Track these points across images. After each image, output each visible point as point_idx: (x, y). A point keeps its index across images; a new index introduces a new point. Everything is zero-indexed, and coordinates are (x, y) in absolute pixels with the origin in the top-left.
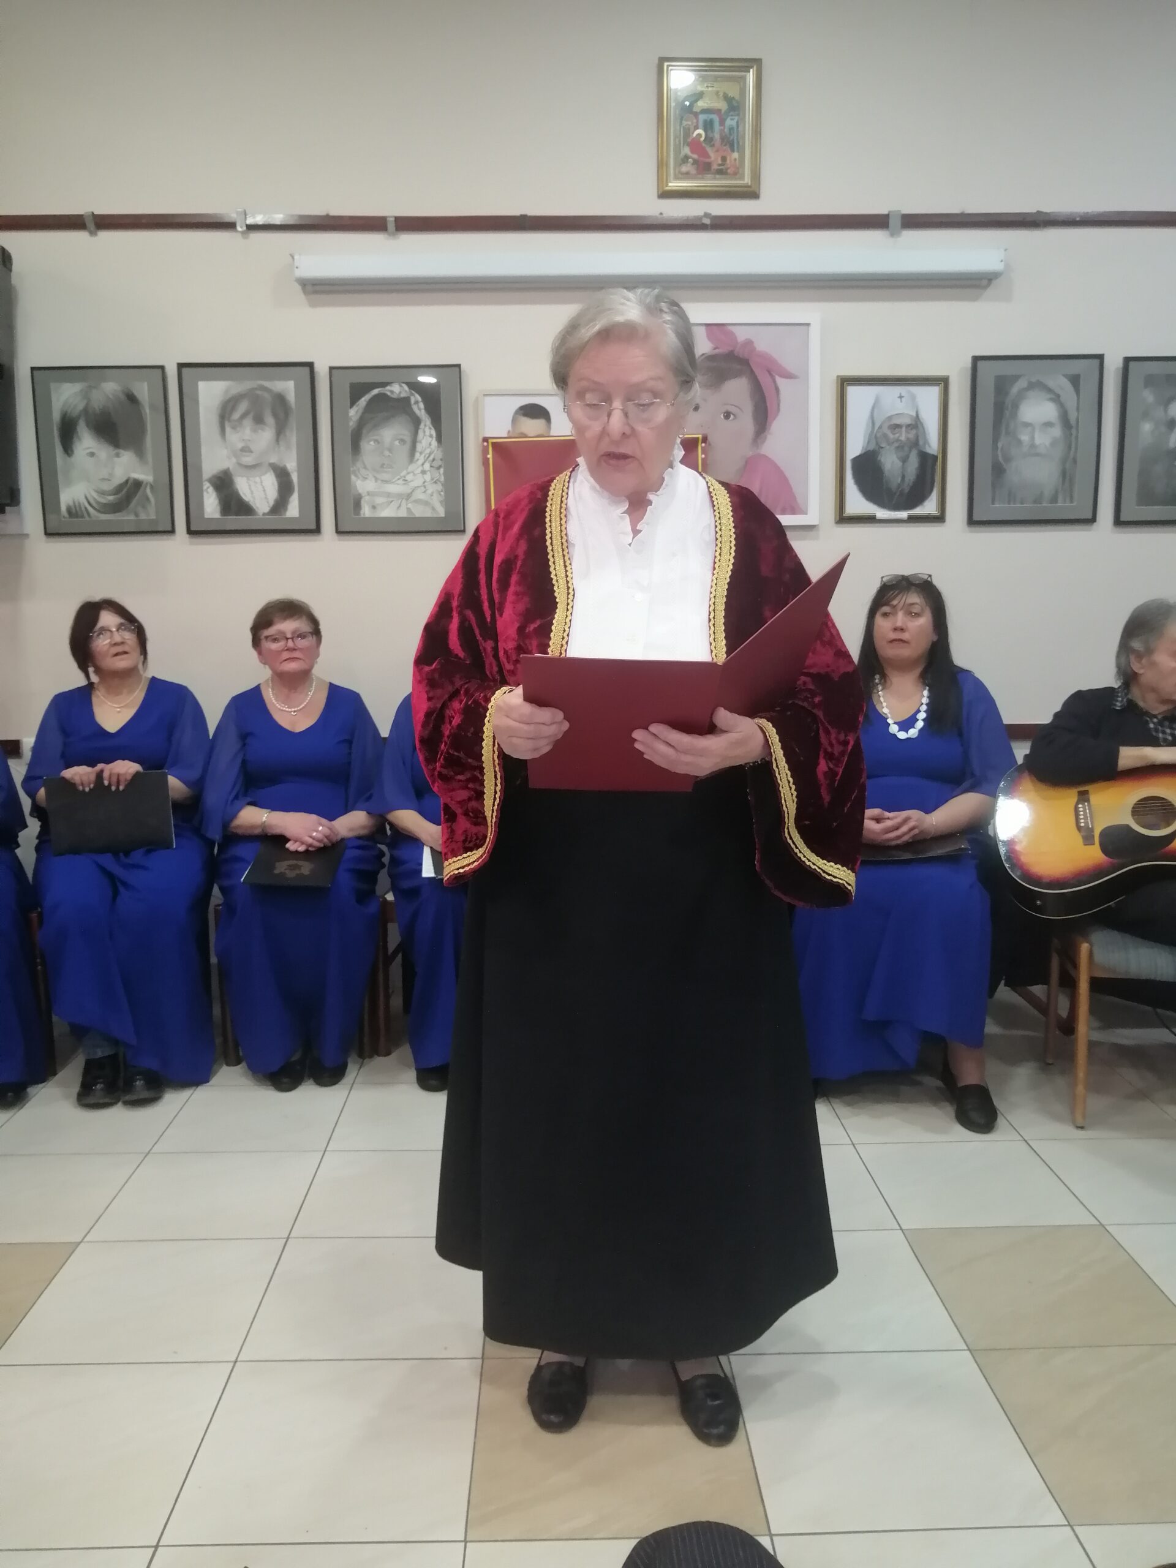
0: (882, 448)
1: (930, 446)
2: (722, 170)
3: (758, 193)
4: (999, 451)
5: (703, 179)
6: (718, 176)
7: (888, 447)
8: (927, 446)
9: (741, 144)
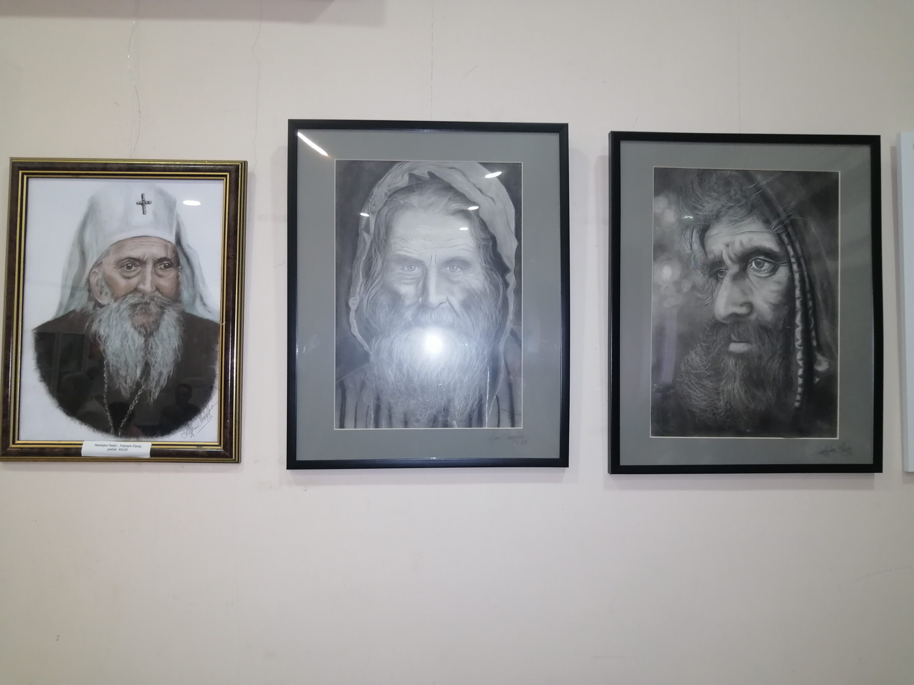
0: (101, 306)
1: (204, 304)
4: (352, 314)
7: (114, 305)
8: (198, 303)
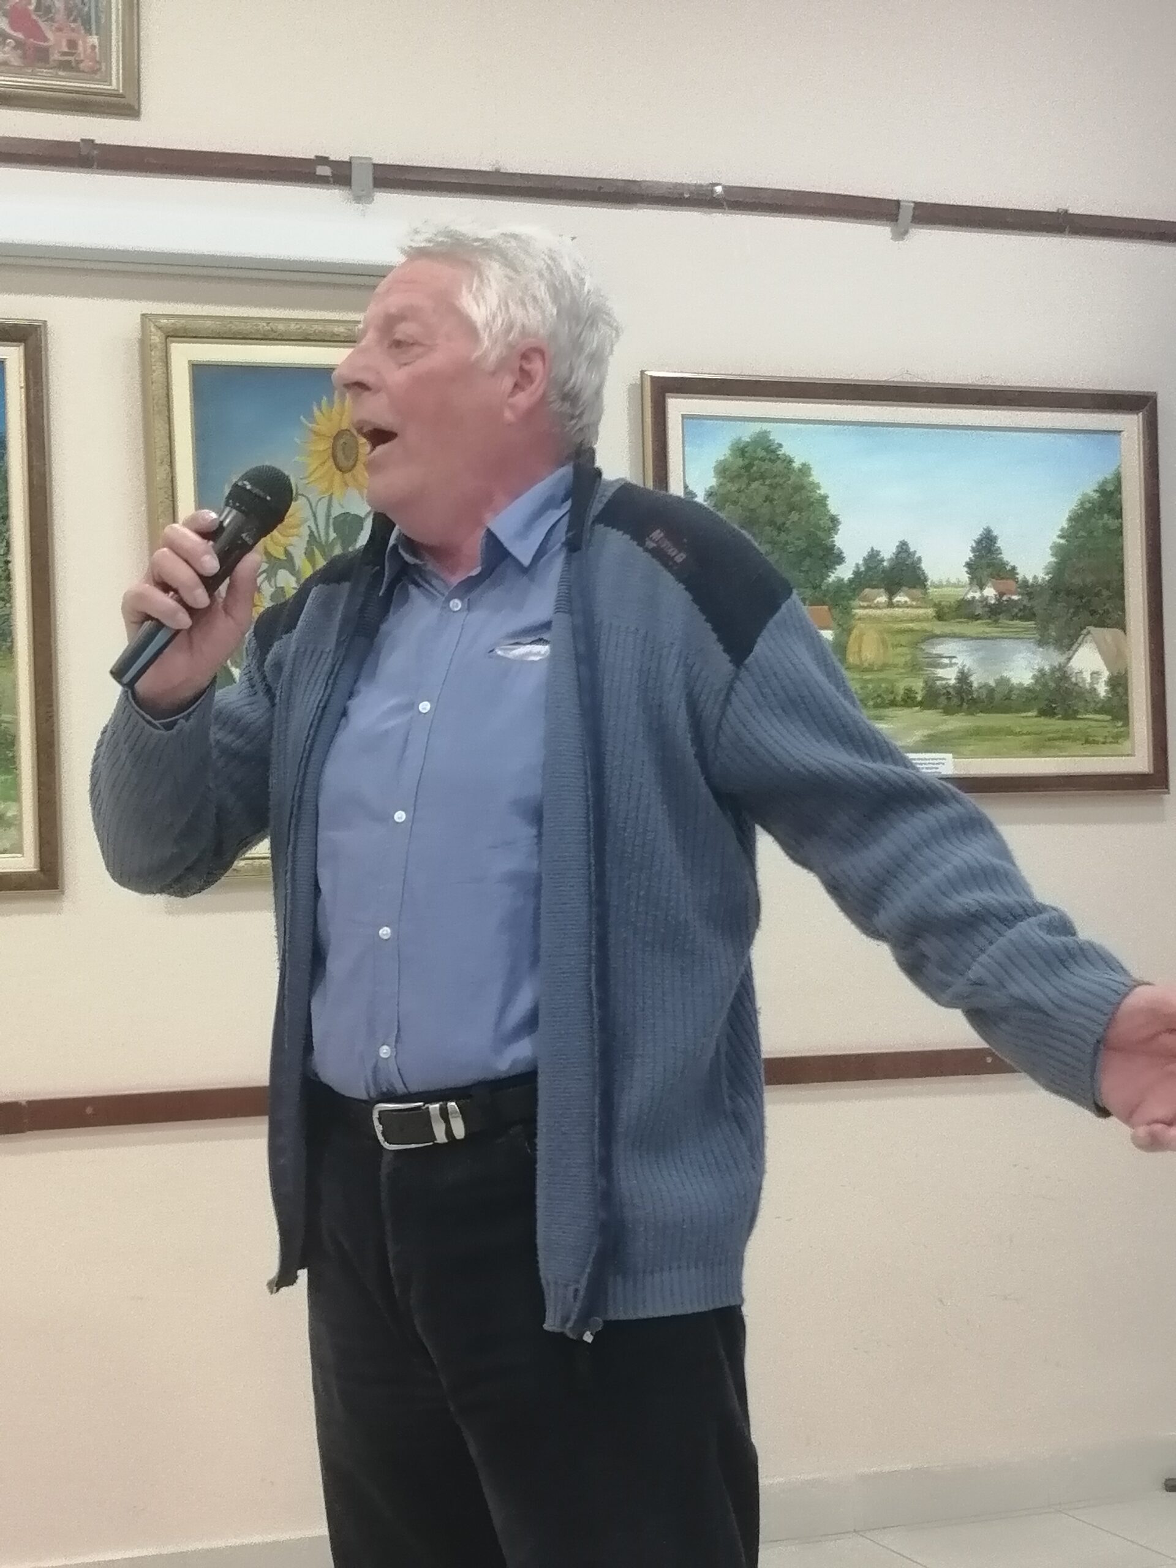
2: (70, 62)
3: (136, 108)
5: (33, 75)
6: (61, 73)
9: (103, 21)
